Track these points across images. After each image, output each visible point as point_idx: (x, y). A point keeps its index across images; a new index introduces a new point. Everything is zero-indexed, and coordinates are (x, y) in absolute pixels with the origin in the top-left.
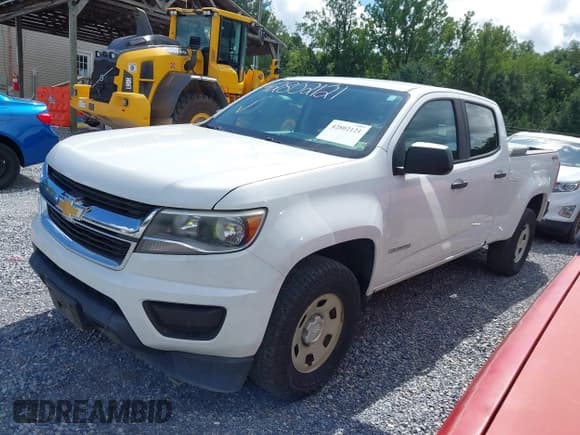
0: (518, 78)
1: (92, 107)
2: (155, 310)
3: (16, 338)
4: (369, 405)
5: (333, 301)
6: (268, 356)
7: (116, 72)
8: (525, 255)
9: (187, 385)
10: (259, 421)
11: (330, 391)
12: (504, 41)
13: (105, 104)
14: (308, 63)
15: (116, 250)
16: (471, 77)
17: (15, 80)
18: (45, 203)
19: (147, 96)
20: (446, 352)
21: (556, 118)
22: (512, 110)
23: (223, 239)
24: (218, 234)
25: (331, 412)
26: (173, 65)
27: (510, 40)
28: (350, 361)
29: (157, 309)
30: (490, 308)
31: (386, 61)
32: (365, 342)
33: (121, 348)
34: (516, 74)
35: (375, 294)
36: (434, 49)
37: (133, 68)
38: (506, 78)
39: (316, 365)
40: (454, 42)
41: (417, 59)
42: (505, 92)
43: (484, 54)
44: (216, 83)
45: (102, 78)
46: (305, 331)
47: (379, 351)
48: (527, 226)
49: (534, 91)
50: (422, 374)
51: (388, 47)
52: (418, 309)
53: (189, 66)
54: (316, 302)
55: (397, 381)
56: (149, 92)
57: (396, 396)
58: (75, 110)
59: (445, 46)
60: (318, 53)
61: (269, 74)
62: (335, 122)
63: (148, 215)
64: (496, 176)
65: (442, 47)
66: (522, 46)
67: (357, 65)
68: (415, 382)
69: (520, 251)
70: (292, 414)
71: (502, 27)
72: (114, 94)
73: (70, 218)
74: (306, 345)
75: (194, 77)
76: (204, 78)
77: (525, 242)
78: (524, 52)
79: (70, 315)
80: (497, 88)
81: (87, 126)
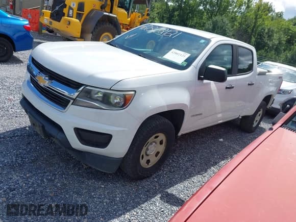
0: (272, 31)
1: (51, 23)
2: (79, 132)
3: (11, 138)
4: (173, 186)
5: (162, 137)
6: (129, 158)
7: (65, 6)
8: (259, 123)
9: (90, 167)
10: (122, 187)
11: (156, 177)
12: (268, 10)
13: (58, 23)
14: (165, 10)
15: (63, 103)
16: (248, 27)
17: (11, 3)
18: (29, 75)
19: (80, 21)
20: (213, 165)
21: (288, 54)
22: (267, 48)
23: (113, 103)
24: (111, 100)
25: (155, 186)
26: (95, 6)
27: (272, 10)
28: (167, 165)
29: (80, 132)
30: (237, 148)
31: (205, 14)
32: (175, 157)
33: (60, 148)
34: (271, 29)
35: (182, 135)
36: (231, 10)
37: (74, 5)
38: (266, 31)
39: (151, 165)
40: (242, 8)
41: (222, 15)
42: (265, 38)
43: (257, 16)
44: (116, 18)
45: (57, 8)
46: (147, 149)
47: (181, 161)
48: (261, 110)
49: (279, 39)
50: (200, 175)
51: (208, 6)
52: (202, 144)
53: (103, 7)
54: (154, 136)
55: (188, 176)
56: (81, 19)
57: (186, 183)
58: (42, 24)
59: (238, 9)
60: (171, 5)
61: (144, 15)
62: (173, 50)
63: (80, 88)
64: (249, 84)
65: (236, 9)
66: (277, 14)
67: (190, 14)
68: (196, 178)
69: (257, 121)
70: (137, 186)
71: (268, 3)
72: (63, 18)
73: (42, 84)
74: (147, 155)
75: (105, 13)
76: (110, 15)
77: (259, 117)
78: (277, 18)
79: (38, 130)
80: (261, 35)
81: (47, 32)
